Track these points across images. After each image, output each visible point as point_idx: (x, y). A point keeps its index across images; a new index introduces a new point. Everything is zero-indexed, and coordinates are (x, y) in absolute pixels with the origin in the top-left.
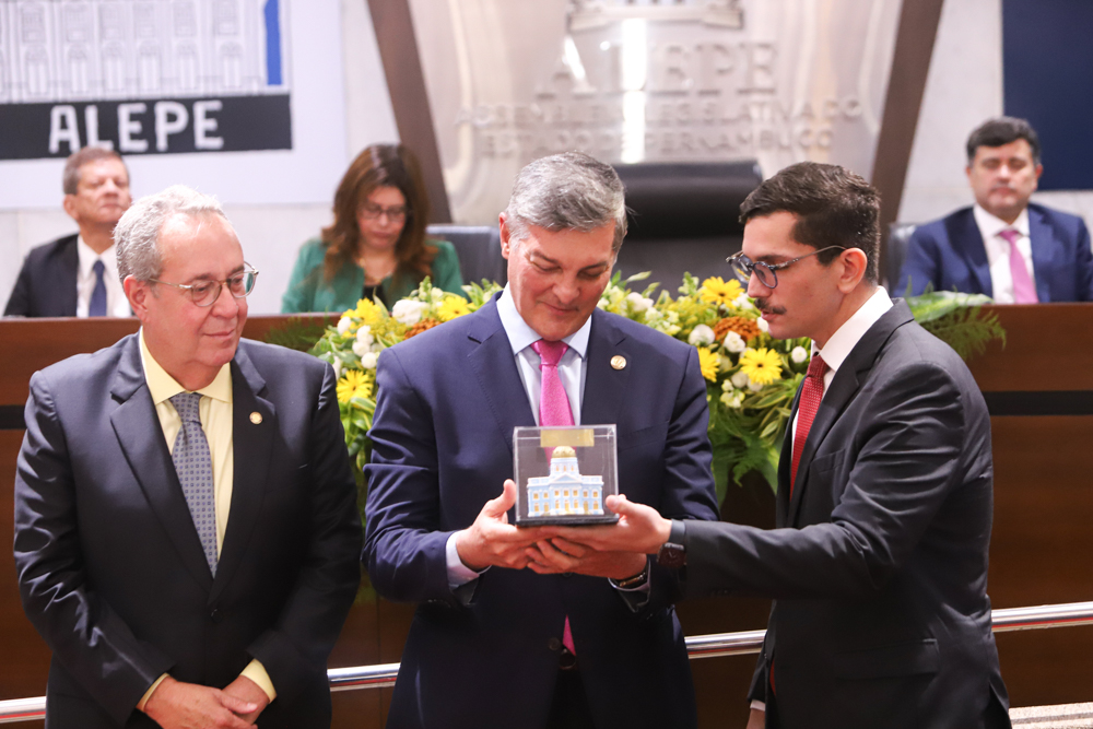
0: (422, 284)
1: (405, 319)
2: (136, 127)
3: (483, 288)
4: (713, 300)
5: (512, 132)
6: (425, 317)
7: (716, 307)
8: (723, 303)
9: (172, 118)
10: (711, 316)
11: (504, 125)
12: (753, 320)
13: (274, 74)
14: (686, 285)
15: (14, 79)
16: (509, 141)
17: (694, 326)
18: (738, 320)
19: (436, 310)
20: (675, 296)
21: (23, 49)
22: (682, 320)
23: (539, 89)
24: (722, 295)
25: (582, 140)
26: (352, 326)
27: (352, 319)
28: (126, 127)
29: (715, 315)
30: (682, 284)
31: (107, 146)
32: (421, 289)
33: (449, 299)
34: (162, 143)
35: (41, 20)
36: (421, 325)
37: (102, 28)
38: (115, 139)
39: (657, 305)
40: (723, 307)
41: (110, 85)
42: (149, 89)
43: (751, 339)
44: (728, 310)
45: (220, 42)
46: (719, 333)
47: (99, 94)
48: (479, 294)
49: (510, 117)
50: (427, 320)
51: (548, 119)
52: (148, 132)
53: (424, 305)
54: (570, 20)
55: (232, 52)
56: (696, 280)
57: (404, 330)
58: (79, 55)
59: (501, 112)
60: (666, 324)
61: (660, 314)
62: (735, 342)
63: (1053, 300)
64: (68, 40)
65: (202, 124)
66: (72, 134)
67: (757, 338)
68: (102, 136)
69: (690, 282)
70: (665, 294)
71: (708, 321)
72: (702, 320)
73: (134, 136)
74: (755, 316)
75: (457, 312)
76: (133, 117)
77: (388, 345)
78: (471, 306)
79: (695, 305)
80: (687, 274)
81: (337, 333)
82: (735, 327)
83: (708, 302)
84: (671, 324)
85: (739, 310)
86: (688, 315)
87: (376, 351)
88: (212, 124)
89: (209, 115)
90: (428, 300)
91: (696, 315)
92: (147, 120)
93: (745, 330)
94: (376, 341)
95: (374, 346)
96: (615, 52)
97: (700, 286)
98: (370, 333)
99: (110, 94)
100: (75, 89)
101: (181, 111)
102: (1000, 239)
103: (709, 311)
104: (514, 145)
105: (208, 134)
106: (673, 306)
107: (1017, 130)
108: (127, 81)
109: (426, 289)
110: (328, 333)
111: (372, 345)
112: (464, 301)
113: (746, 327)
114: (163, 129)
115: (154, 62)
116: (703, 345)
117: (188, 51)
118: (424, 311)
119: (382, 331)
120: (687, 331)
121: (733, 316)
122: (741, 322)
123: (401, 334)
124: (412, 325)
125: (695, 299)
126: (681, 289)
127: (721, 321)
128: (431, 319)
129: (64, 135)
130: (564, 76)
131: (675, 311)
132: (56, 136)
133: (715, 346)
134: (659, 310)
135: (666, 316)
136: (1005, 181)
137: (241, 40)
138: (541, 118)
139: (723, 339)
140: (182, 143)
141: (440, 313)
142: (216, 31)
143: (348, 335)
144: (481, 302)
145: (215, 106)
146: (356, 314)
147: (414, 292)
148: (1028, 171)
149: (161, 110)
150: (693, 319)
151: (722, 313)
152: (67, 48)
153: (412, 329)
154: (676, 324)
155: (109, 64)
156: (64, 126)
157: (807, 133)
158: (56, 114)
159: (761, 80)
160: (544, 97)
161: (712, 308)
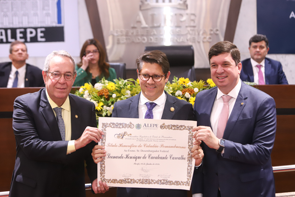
0: (102, 79)
1: (98, 89)
2: (21, 35)
3: (119, 80)
4: (182, 84)
5: (124, 37)
6: (103, 88)
7: (182, 86)
8: (184, 84)
9: (31, 33)
10: (181, 88)
11: (122, 35)
12: (193, 89)
13: (59, 21)
14: (174, 79)
16: (123, 39)
17: (176, 91)
18: (188, 89)
19: (106, 86)
20: (171, 82)
22: (173, 89)
23: (132, 25)
24: (184, 82)
25: (144, 40)
26: (83, 90)
27: (83, 89)
28: (19, 35)
29: (182, 88)
30: (173, 79)
32: (102, 80)
33: (110, 83)
34: (29, 40)
36: (102, 90)
37: (12, 8)
39: (166, 85)
40: (184, 85)
41: (14, 24)
42: (25, 25)
43: (192, 94)
44: (186, 86)
45: (45, 12)
46: (183, 93)
47: (11, 26)
48: (118, 82)
49: (124, 33)
50: (104, 89)
51: (135, 34)
52: (25, 37)
53: (103, 85)
54: (140, 7)
55: (48, 15)
56: (177, 78)
57: (97, 91)
58: (6, 15)
59: (121, 32)
60: (169, 90)
61: (167, 87)
62: (188, 95)
63: (269, 84)
64: (3, 11)
65: (40, 35)
66: (4, 37)
67: (194, 94)
68: (12, 38)
69: (176, 79)
70: (169, 82)
71: (180, 89)
72: (179, 89)
73: (21, 38)
74: (193, 88)
75: (112, 87)
76: (21, 33)
77: (93, 96)
78: (116, 85)
79: (177, 85)
80: (175, 76)
81: (79, 92)
82: (188, 91)
83: (180, 84)
84: (171, 90)
85: (189, 86)
86: (175, 88)
87: (90, 97)
88: (42, 35)
89: (42, 32)
90: (104, 83)
91: (177, 88)
92: (24, 33)
93: (190, 92)
94: (90, 95)
95: (89, 96)
96: (153, 16)
97: (178, 80)
98: (88, 92)
99: (14, 26)
100: (5, 24)
101: (34, 31)
102: (256, 67)
103: (181, 87)
104: (125, 41)
105: (41, 37)
106: (171, 85)
107: (262, 38)
108: (19, 23)
109: (104, 80)
110: (76, 92)
111: (89, 95)
112: (114, 84)
113: (191, 91)
114: (29, 36)
115: (26, 18)
116: (179, 96)
117: (36, 15)
118: (103, 86)
119: (91, 92)
120: (175, 92)
121: (187, 88)
122: (189, 90)
123: (96, 93)
124: (100, 90)
125: (177, 83)
126: (173, 81)
127: (184, 89)
128: (105, 88)
129: (1, 37)
130: (139, 22)
131: (172, 86)
133: (182, 96)
134: (167, 86)
135: (169, 88)
136: (258, 52)
137: (50, 12)
138: (132, 33)
139: (185, 94)
140: (34, 40)
141: (107, 87)
142: (43, 9)
143: (82, 93)
144: (118, 84)
145: (43, 29)
146: (84, 87)
147: (100, 81)
148: (265, 49)
149: (28, 31)
150: (176, 89)
151: (184, 87)
152: (2, 13)
153: (100, 91)
154: (172, 90)
155: (14, 18)
156: (1, 35)
157: (205, 38)
159: (192, 24)
160: (134, 28)
161: (181, 86)
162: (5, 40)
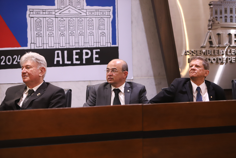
2: (77, 57)
9: (87, 54)
13: (114, 42)
15: (45, 43)
21: (48, 32)
28: (75, 57)
31: (70, 62)
34: (84, 62)
35: (53, 24)
38: (72, 60)
41: (71, 44)
42: (81, 45)
45: (100, 31)
47: (68, 47)
52: (80, 59)
55: (103, 34)
58: (63, 35)
66: (60, 59)
68: (68, 60)
73: (77, 60)
76: (77, 54)
88: (97, 56)
89: (97, 53)
92: (80, 54)
100: (61, 45)
101: (89, 51)
105: (97, 59)
114: (85, 57)
117: (91, 34)
129: (58, 59)
132: (56, 59)
137: (105, 31)
140: (89, 62)
142: (99, 28)
145: (98, 50)
149: (84, 51)
156: (58, 57)
158: (56, 52)
162: (61, 63)
